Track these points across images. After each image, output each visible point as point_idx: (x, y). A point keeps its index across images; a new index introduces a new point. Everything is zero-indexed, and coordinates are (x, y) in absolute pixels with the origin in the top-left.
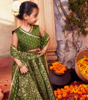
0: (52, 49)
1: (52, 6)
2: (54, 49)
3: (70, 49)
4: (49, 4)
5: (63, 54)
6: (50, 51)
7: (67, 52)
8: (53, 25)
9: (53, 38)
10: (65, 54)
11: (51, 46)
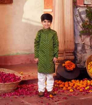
0: (69, 50)
1: (71, 15)
2: (71, 50)
3: (87, 51)
4: (68, 13)
5: (80, 55)
6: (68, 51)
7: (84, 53)
8: (71, 31)
9: (71, 41)
10: (82, 55)
11: (68, 47)
